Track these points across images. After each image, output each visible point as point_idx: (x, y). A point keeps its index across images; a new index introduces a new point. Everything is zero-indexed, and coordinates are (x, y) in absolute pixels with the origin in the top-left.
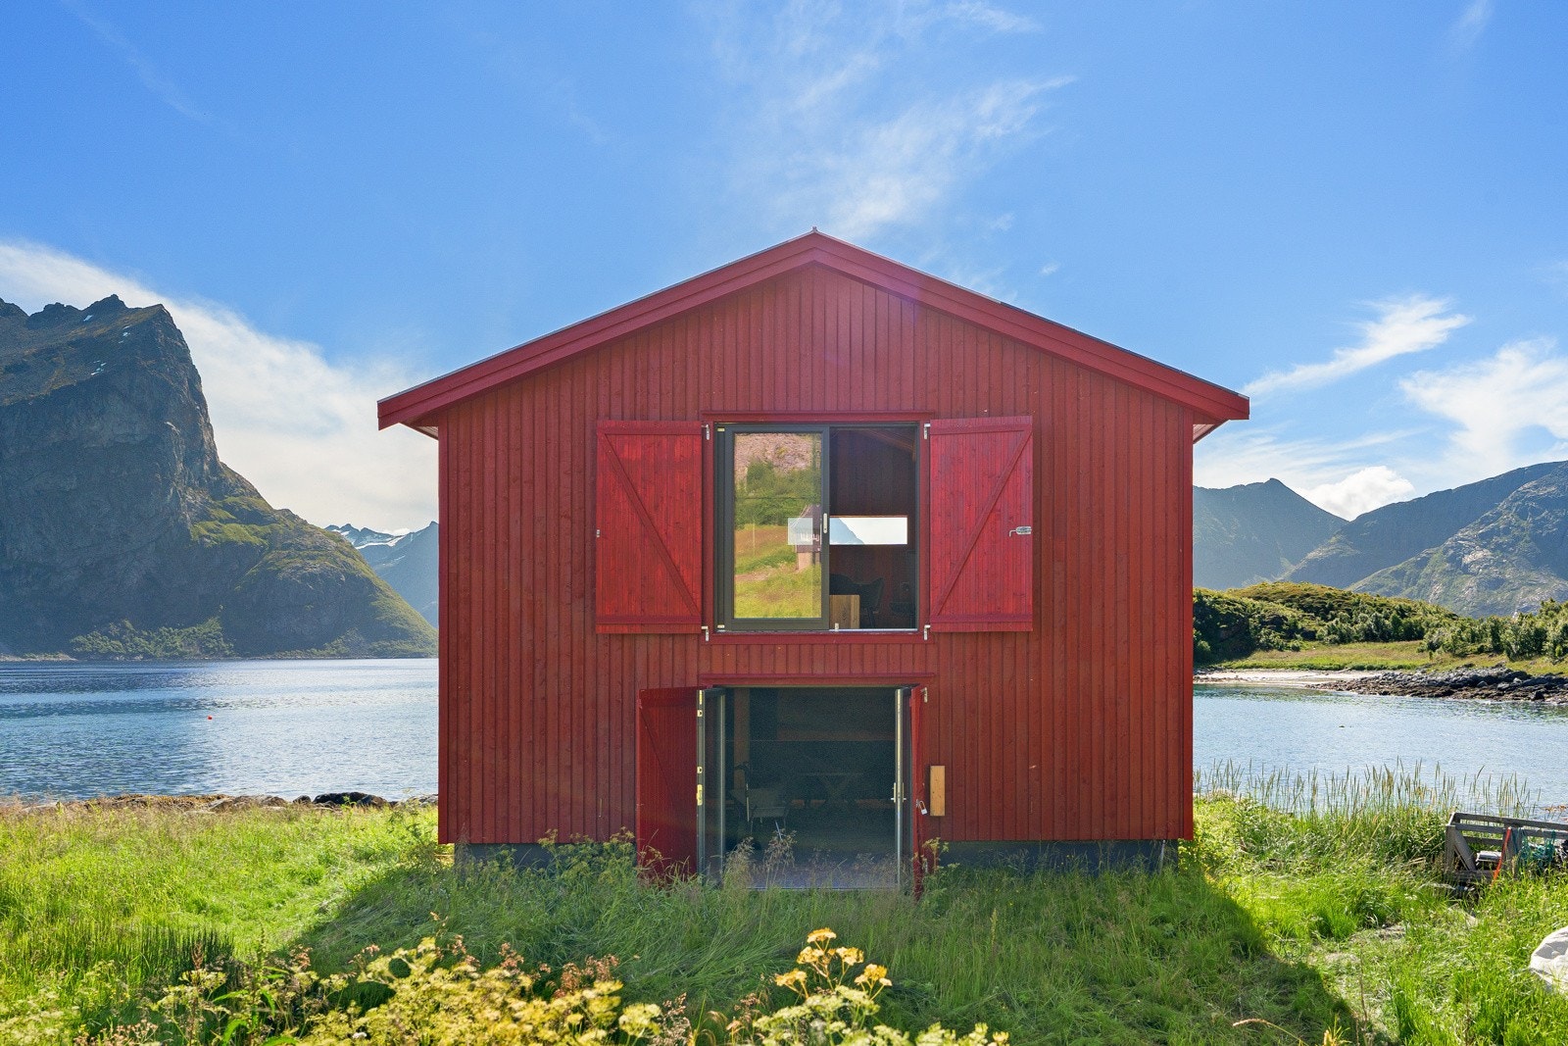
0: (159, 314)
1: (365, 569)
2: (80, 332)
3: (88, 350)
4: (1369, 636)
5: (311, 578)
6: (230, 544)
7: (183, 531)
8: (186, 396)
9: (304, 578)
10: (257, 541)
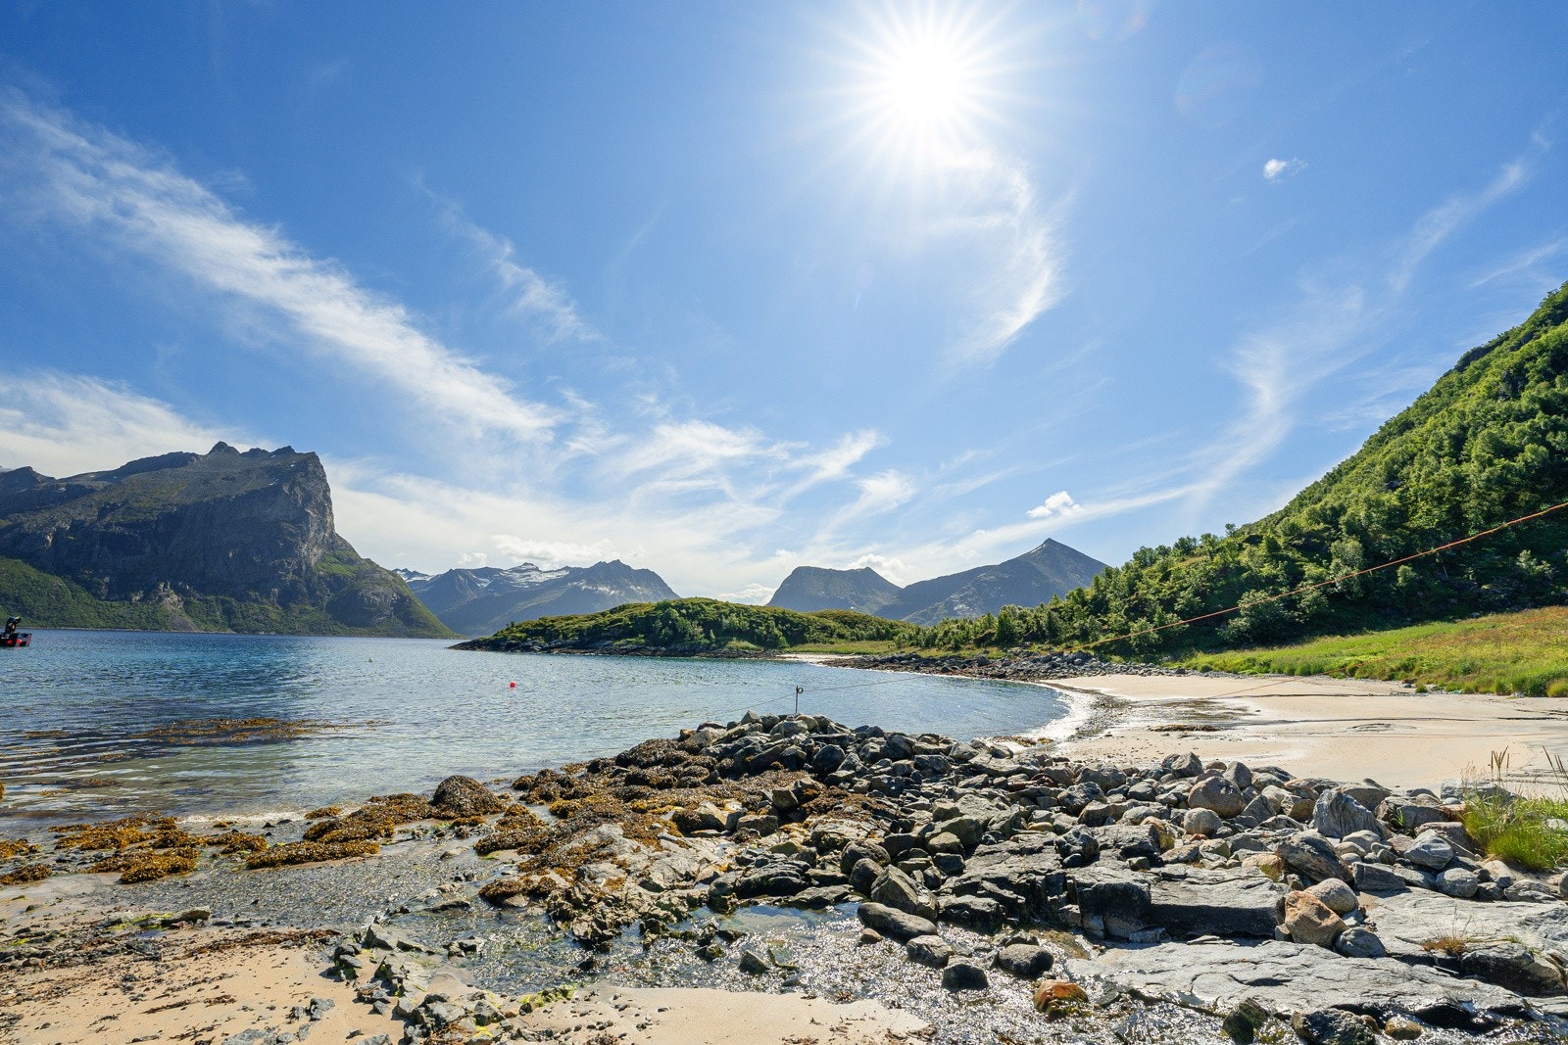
0: (313, 457)
1: (407, 592)
2: (267, 463)
3: (272, 472)
4: (871, 638)
5: (377, 595)
6: (334, 575)
7: (308, 567)
8: (320, 498)
9: (373, 594)
10: (350, 574)
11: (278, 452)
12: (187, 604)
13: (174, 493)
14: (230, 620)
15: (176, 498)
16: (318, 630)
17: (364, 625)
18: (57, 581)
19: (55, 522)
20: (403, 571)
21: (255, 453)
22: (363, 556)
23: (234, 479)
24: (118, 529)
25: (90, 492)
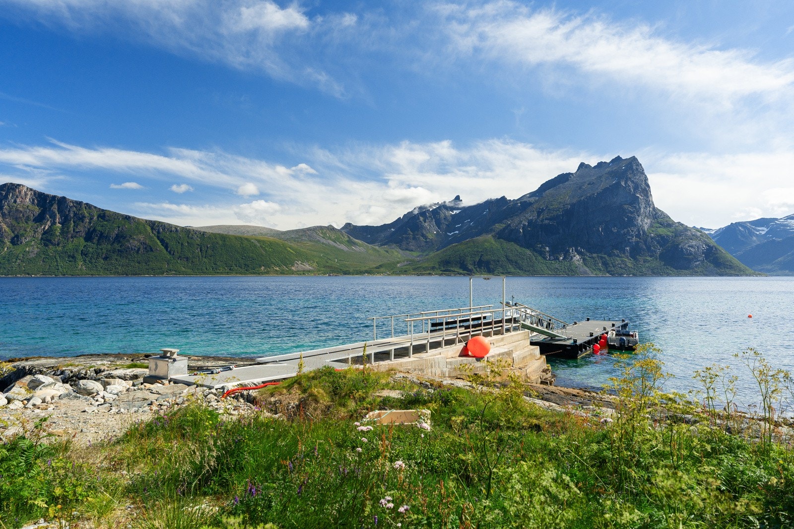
0: (634, 159)
2: (608, 169)
3: (613, 174)
5: (692, 246)
6: (660, 235)
7: (644, 231)
8: (643, 185)
9: (689, 246)
10: (670, 234)
11: (613, 161)
12: (584, 260)
13: (566, 198)
14: (607, 268)
15: (568, 200)
16: (657, 273)
17: (686, 268)
18: (528, 252)
19: (522, 221)
21: (601, 165)
22: (676, 220)
23: (593, 183)
24: (546, 222)
25: (530, 204)
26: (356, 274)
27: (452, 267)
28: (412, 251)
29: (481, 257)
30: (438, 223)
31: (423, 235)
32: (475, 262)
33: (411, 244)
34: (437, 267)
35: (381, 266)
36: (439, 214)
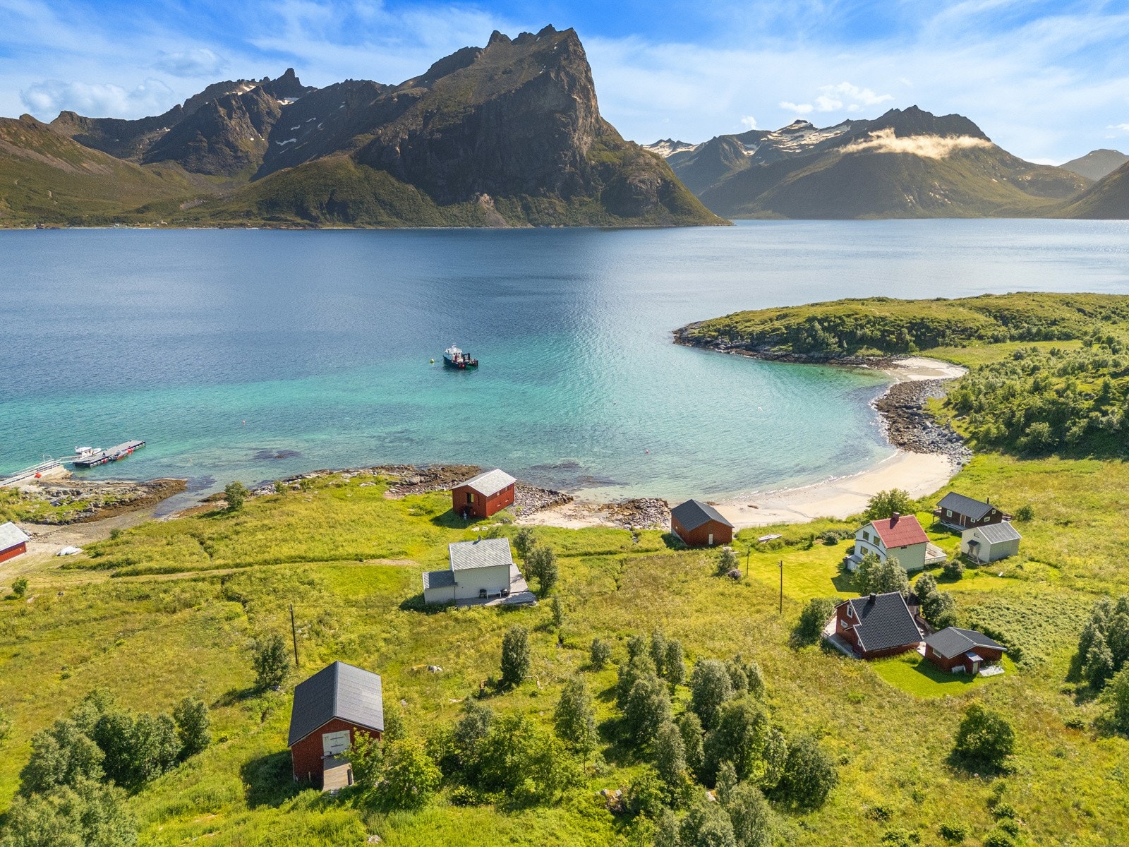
0: (571, 33)
3: (540, 57)
5: (643, 182)
6: (604, 163)
7: (581, 156)
8: (583, 81)
9: (640, 181)
10: (617, 161)
11: (541, 33)
12: (496, 202)
13: (470, 94)
14: (528, 215)
15: (472, 99)
16: (596, 221)
17: (635, 215)
18: (411, 188)
19: (399, 133)
20: (667, 142)
21: (523, 38)
22: (627, 138)
23: (511, 71)
24: (438, 135)
25: (414, 100)
26: (97, 225)
27: (282, 211)
28: (209, 173)
29: (332, 194)
30: (257, 123)
31: (229, 144)
32: (321, 204)
33: (205, 160)
34: (255, 210)
35: (146, 208)
36: (256, 102)
